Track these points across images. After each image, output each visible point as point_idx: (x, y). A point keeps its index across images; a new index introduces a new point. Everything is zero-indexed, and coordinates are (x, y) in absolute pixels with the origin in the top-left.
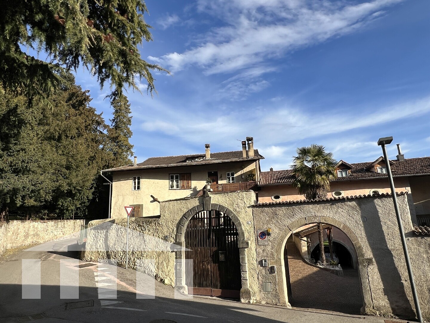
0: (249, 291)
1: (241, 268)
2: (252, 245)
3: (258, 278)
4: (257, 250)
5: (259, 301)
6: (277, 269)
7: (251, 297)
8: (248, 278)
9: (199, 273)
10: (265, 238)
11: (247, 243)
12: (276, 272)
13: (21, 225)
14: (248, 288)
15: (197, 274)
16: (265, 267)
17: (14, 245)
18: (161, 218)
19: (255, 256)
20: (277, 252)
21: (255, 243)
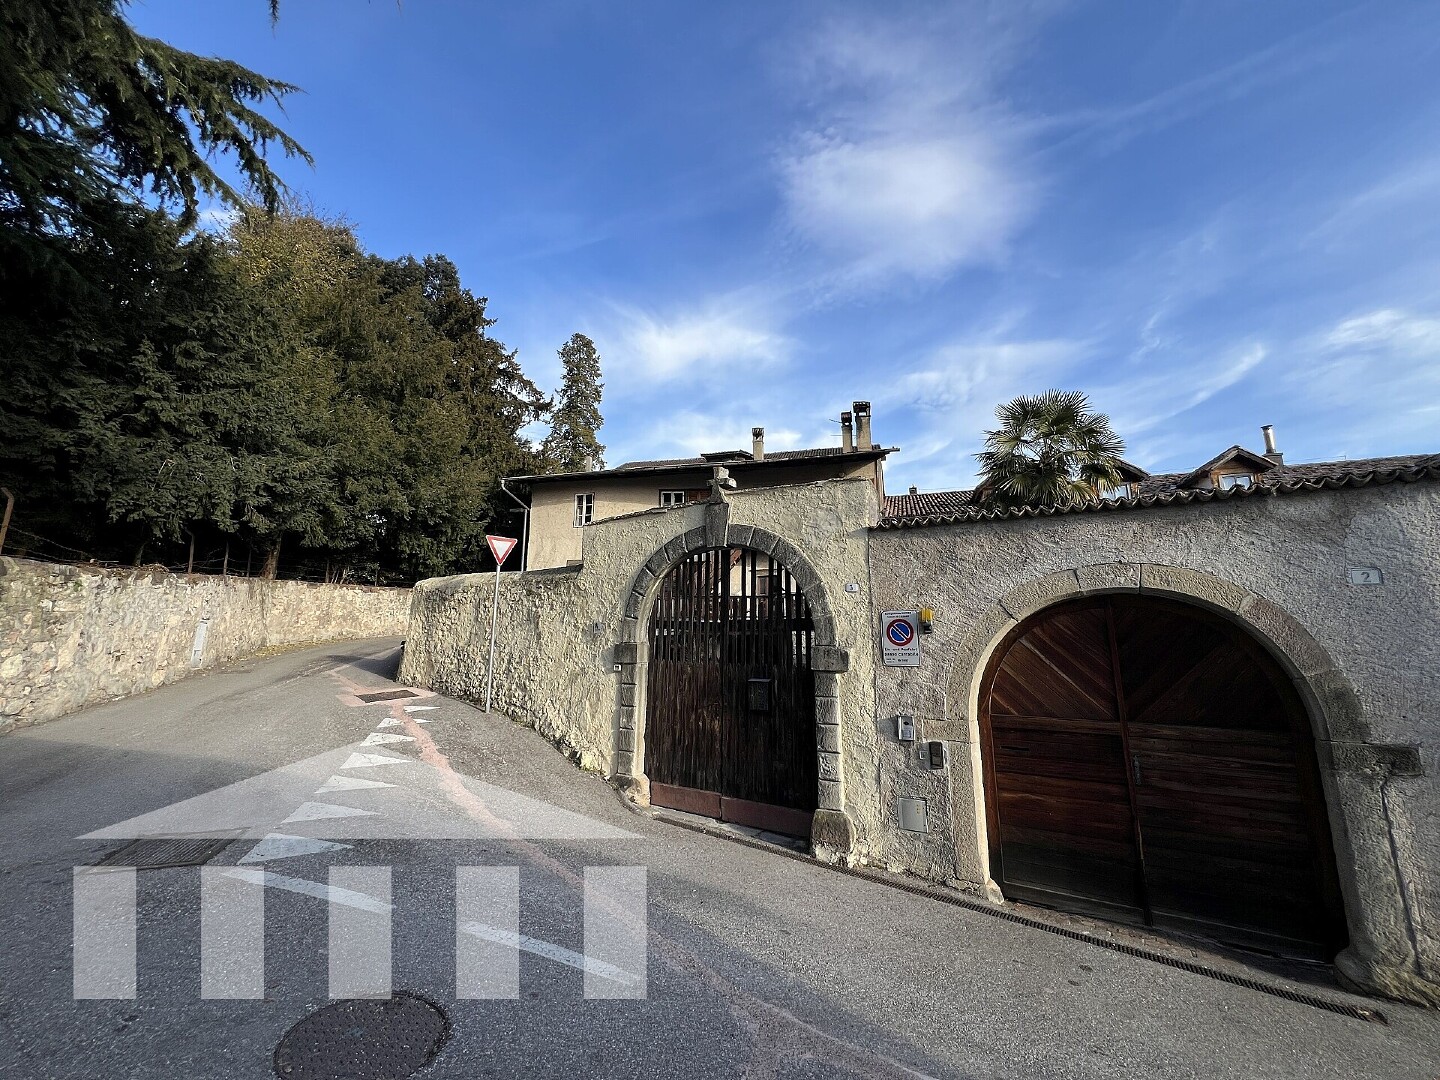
0: (845, 822)
1: (818, 739)
2: (861, 661)
3: (878, 780)
4: (879, 682)
5: (880, 860)
6: (953, 755)
7: (852, 846)
8: (841, 777)
9: (684, 742)
10: (909, 641)
11: (845, 657)
12: (947, 765)
13: (307, 594)
14: (842, 809)
15: (680, 744)
16: (906, 743)
17: (290, 637)
18: (584, 571)
19: (870, 703)
20: (951, 692)
21: (870, 659)
